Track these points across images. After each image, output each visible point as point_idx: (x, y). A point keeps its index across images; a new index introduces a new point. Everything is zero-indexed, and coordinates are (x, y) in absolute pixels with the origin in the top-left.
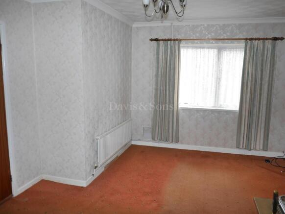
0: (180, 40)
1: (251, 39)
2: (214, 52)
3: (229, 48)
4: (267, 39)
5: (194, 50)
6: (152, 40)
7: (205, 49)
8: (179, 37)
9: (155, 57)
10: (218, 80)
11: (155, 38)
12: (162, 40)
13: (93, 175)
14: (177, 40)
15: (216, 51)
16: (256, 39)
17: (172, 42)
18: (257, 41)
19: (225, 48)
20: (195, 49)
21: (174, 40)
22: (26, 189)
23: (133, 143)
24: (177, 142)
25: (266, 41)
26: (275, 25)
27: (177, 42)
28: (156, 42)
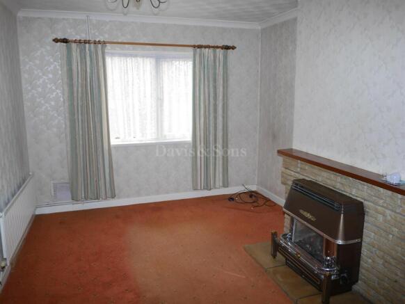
0: (105, 43)
1: (200, 47)
2: (151, 63)
3: (170, 58)
4: (218, 47)
5: (122, 58)
6: (56, 40)
7: (138, 58)
10: (160, 101)
11: (63, 38)
12: (75, 42)
14: (99, 42)
15: (153, 61)
16: (206, 47)
17: (92, 45)
18: (207, 49)
19: (165, 58)
20: (125, 58)
21: (95, 43)
24: (113, 196)
25: (218, 50)
26: (224, 30)
27: (99, 46)
28: (65, 44)
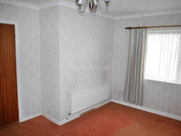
0: (147, 27)
2: (177, 37)
5: (161, 35)
6: (126, 28)
7: (170, 34)
8: (146, 26)
9: (128, 41)
11: (129, 27)
12: (134, 28)
13: (67, 119)
14: (145, 27)
17: (141, 29)
22: (28, 119)
23: (113, 100)
27: (144, 29)
28: (129, 30)
